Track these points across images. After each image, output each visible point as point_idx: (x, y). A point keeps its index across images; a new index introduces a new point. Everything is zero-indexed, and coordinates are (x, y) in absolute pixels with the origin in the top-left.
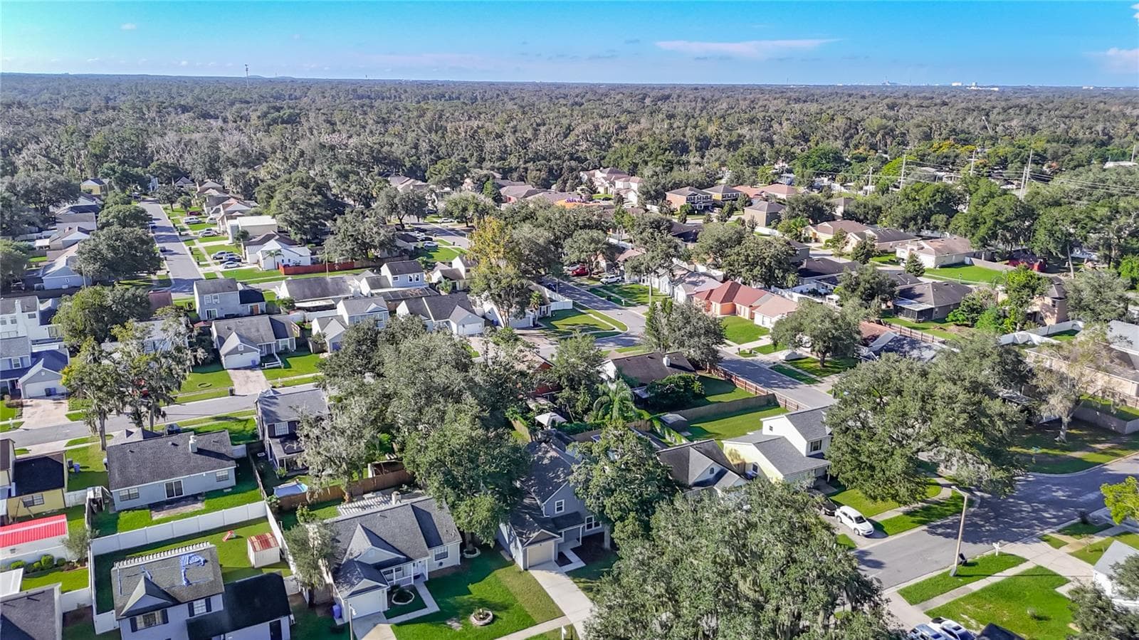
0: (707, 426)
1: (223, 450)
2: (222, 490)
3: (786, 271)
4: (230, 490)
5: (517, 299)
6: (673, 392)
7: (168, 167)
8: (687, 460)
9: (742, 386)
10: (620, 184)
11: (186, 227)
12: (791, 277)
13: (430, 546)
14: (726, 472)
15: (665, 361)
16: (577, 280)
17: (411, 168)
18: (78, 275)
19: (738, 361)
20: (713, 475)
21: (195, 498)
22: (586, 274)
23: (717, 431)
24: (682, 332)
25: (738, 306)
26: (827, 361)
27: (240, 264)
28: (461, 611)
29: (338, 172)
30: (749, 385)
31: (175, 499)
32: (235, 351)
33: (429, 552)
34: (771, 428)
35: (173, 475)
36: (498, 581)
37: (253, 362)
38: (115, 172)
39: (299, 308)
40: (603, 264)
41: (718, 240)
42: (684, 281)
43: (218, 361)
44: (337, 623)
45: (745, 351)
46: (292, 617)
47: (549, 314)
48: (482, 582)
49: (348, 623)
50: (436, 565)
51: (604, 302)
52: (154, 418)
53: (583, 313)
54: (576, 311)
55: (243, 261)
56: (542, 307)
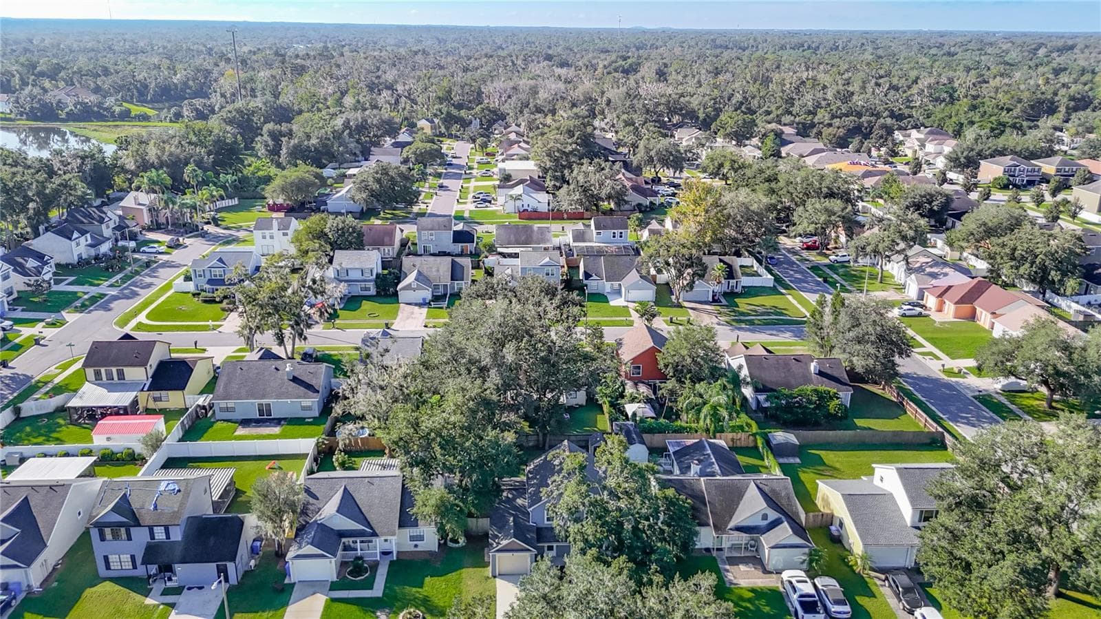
0: (829, 456)
1: (313, 382)
2: (305, 418)
3: (1064, 274)
4: (311, 420)
5: (690, 270)
6: (800, 406)
7: (490, 111)
8: (740, 497)
9: (912, 413)
10: (931, 146)
11: (476, 166)
12: (1071, 283)
13: (401, 526)
14: (782, 522)
15: (813, 367)
16: (805, 254)
17: (705, 120)
18: (352, 202)
19: (936, 382)
20: (765, 523)
21: (278, 422)
22: (818, 248)
23: (838, 465)
25: (979, 310)
26: (1056, 401)
27: (489, 204)
28: (398, 604)
29: (625, 121)
30: (920, 414)
31: (264, 418)
32: (408, 287)
33: (397, 531)
34: (882, 479)
35: (263, 397)
36: (460, 580)
37: (424, 299)
38: (442, 113)
39: (500, 254)
40: (843, 238)
41: (985, 224)
42: (924, 270)
43: (396, 294)
44: (286, 581)
45: (952, 369)
46: (252, 563)
47: (739, 290)
48: (443, 578)
49: (295, 583)
50: (409, 546)
51: (818, 284)
52: (297, 339)
53: (782, 294)
54: (773, 291)
55: (493, 202)
56: (731, 281)
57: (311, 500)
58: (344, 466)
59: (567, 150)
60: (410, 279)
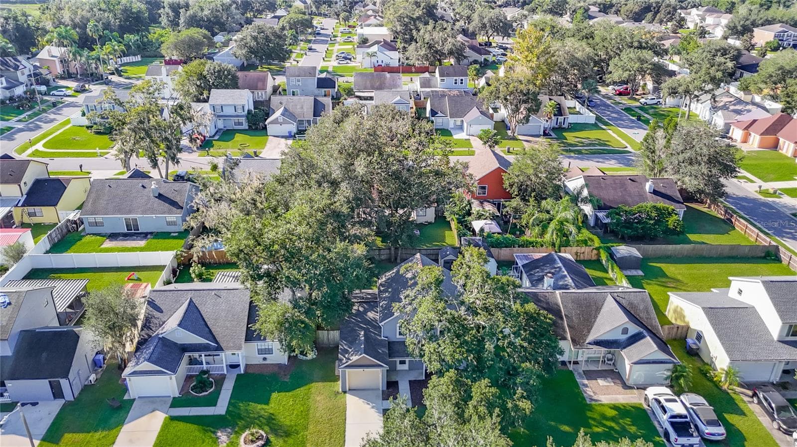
0: (670, 269)
1: (177, 199)
2: (170, 233)
4: (177, 234)
5: (526, 105)
6: (640, 222)
8: (598, 309)
9: (742, 229)
10: (710, 20)
11: (340, 34)
13: (248, 340)
14: (644, 337)
15: (648, 186)
16: (618, 98)
17: (524, 2)
18: (234, 58)
19: (754, 201)
20: (624, 337)
21: (145, 235)
22: (628, 94)
23: (679, 277)
24: (681, 158)
25: (781, 140)
27: (349, 61)
28: (241, 423)
30: (750, 230)
31: (132, 232)
32: (275, 122)
33: (243, 346)
34: (740, 292)
35: (130, 212)
36: (308, 396)
37: (290, 133)
39: (357, 97)
40: (650, 85)
41: (781, 68)
42: (728, 108)
43: (265, 128)
44: (126, 397)
45: (768, 190)
46: (93, 377)
47: (566, 126)
48: (290, 394)
49: (134, 400)
50: (257, 360)
51: (633, 121)
52: (170, 162)
53: (604, 129)
54: (595, 126)
55: (352, 59)
56: (559, 117)
58: (201, 277)
59: (414, 17)
60: (278, 114)
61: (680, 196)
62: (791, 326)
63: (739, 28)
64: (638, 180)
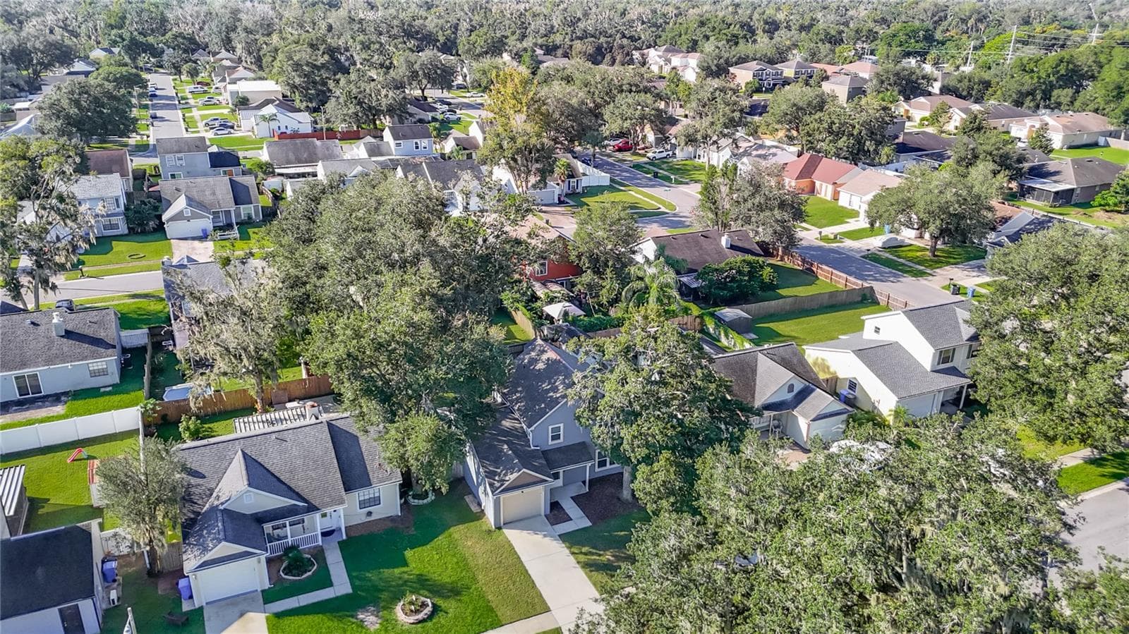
0: (780, 327)
1: (102, 334)
2: (98, 388)
3: (879, 143)
4: (111, 388)
5: (538, 166)
6: (733, 279)
7: (184, 38)
8: (754, 371)
9: (827, 277)
10: (676, 61)
11: (190, 96)
12: (886, 150)
13: (348, 489)
14: (813, 391)
15: (724, 241)
16: (620, 155)
17: (445, 43)
19: (819, 248)
20: (792, 395)
21: (56, 398)
22: (630, 149)
23: (793, 334)
25: (818, 184)
26: (938, 250)
27: (232, 131)
28: (384, 595)
29: (362, 43)
30: (837, 276)
31: (29, 398)
32: (179, 216)
33: (345, 497)
34: (877, 330)
35: (24, 365)
36: (453, 545)
37: (204, 231)
38: (124, 40)
39: (282, 175)
40: (651, 137)
41: (795, 105)
42: (750, 155)
43: (160, 228)
44: (186, 607)
45: (827, 236)
46: (114, 595)
47: (580, 190)
48: (428, 546)
49: (201, 608)
50: (360, 517)
51: (650, 179)
53: (622, 191)
54: (612, 188)
55: (235, 128)
56: (572, 180)
57: (193, 481)
58: (196, 435)
59: (318, 63)
60: (180, 204)
61: (758, 248)
62: (941, 352)
63: (714, 68)
64: (710, 235)
